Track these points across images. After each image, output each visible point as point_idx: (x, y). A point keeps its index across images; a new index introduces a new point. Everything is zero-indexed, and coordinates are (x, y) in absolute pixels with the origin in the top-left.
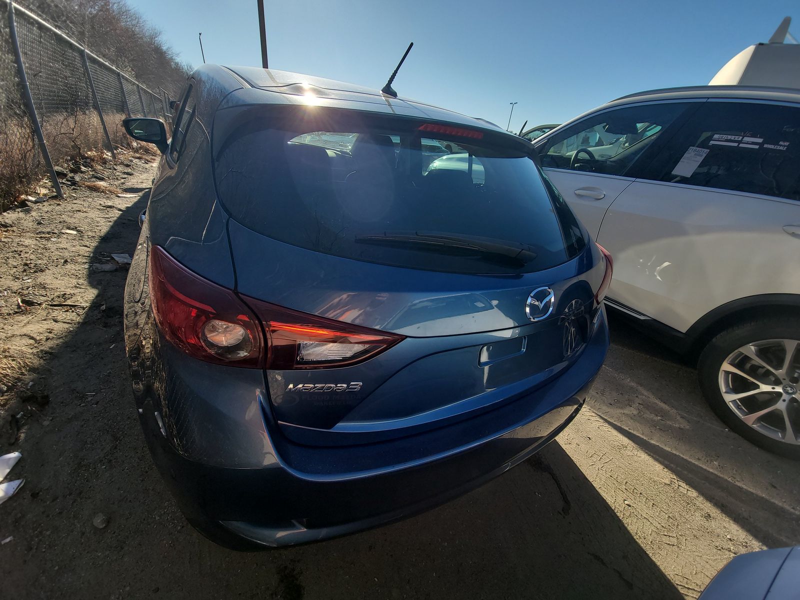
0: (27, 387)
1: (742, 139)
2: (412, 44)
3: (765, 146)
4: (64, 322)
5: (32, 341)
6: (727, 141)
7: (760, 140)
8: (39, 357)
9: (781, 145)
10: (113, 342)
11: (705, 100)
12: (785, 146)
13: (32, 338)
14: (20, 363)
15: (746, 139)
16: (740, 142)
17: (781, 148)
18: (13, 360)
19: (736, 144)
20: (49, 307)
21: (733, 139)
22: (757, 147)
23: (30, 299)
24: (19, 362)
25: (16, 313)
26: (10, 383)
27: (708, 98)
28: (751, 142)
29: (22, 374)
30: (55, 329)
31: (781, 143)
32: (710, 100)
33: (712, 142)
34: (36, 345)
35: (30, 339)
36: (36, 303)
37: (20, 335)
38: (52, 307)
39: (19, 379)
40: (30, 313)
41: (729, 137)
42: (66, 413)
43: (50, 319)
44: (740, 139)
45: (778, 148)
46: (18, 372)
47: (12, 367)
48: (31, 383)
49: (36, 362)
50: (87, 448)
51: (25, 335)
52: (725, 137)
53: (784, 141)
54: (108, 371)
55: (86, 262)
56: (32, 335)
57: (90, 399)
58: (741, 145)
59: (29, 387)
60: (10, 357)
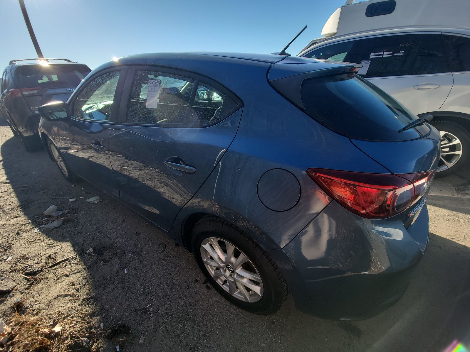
0: (101, 328)
1: (383, 53)
2: (306, 26)
3: (394, 54)
4: (74, 274)
5: (68, 298)
6: (377, 55)
7: (391, 52)
8: (86, 305)
9: (401, 53)
10: (123, 269)
11: (361, 39)
12: (402, 53)
13: (65, 296)
14: (80, 317)
15: (385, 53)
16: (383, 55)
17: (401, 54)
18: (72, 317)
19: (382, 56)
20: (50, 269)
21: (379, 54)
22: (391, 56)
23: (31, 271)
24: (78, 316)
25: (30, 285)
26: (86, 333)
27: (362, 37)
28: (387, 54)
29: (89, 322)
30: (74, 281)
31: (401, 52)
32: (363, 38)
33: (371, 57)
34: (75, 298)
35: (64, 297)
36: (38, 271)
37: (55, 298)
38: (52, 269)
39: (90, 328)
40: (40, 280)
41: (378, 53)
42: (147, 327)
43: (61, 277)
44: (382, 54)
45: (400, 54)
46: (84, 323)
47: (77, 322)
48: (102, 325)
49: (88, 309)
50: (183, 337)
51: (58, 296)
52: (376, 54)
53: (402, 51)
54: (142, 287)
55: (33, 228)
56: (62, 293)
57: (151, 309)
58: (384, 56)
59: (103, 328)
60: (67, 316)
